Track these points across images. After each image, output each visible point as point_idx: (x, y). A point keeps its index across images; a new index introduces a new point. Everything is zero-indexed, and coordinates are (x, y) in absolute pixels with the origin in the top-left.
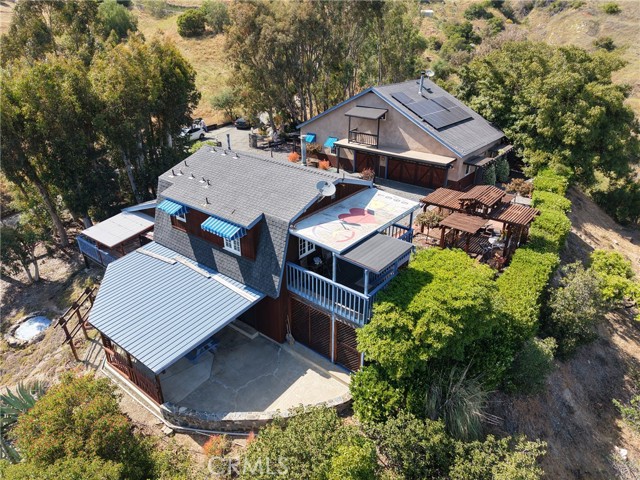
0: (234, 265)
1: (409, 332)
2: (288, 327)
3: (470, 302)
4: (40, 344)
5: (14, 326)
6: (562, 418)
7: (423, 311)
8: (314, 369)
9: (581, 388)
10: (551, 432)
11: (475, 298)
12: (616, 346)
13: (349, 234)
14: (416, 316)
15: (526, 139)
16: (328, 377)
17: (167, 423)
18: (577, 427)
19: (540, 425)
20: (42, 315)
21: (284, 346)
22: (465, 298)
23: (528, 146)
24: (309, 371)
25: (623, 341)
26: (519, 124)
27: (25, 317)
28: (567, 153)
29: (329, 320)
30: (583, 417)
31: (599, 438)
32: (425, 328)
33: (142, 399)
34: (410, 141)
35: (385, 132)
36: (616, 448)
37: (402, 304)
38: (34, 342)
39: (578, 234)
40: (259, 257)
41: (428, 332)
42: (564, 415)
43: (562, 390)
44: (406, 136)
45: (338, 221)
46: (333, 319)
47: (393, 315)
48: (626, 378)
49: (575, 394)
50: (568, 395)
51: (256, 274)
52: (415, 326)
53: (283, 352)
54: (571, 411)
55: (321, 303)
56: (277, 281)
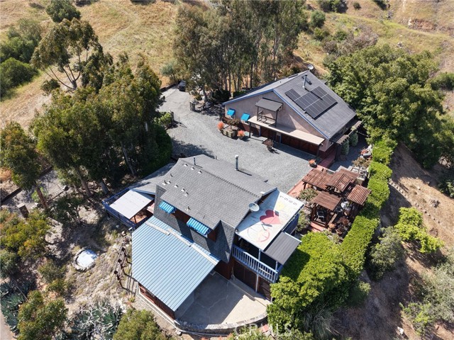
0: (204, 241)
1: (298, 294)
2: (232, 272)
3: (328, 275)
4: (94, 269)
5: (75, 257)
6: (372, 315)
7: (305, 282)
8: (247, 295)
9: (384, 296)
10: (366, 324)
11: (330, 272)
12: (407, 265)
13: (267, 235)
14: (301, 285)
15: (370, 120)
16: (254, 300)
17: (177, 328)
18: (380, 318)
19: (360, 321)
20: (89, 249)
21: (230, 281)
22: (326, 273)
23: (371, 124)
24: (245, 296)
25: (412, 262)
26: (366, 109)
27: (80, 251)
28: (395, 131)
29: (255, 276)
30: (383, 312)
31: (390, 322)
32: (305, 292)
33: (162, 314)
34: (296, 124)
35: (281, 116)
36: (399, 328)
37: (294, 277)
38: (90, 269)
39: (396, 187)
40: (218, 241)
41: (306, 294)
42: (373, 313)
43: (373, 299)
44: (294, 120)
45: (260, 223)
46: (258, 276)
47: (290, 284)
48: (410, 285)
49: (380, 299)
50: (376, 302)
51: (216, 248)
52: (300, 290)
53: (230, 284)
54: (377, 310)
55: (252, 268)
56: (228, 255)
